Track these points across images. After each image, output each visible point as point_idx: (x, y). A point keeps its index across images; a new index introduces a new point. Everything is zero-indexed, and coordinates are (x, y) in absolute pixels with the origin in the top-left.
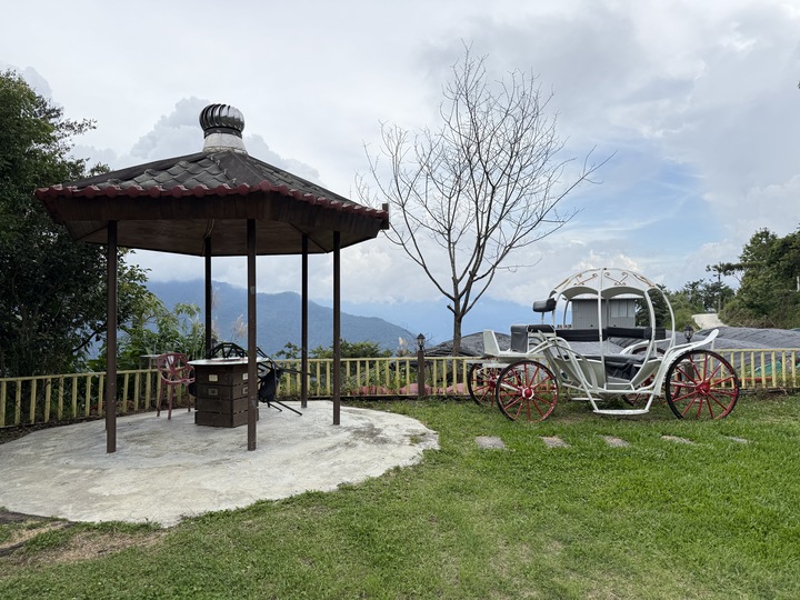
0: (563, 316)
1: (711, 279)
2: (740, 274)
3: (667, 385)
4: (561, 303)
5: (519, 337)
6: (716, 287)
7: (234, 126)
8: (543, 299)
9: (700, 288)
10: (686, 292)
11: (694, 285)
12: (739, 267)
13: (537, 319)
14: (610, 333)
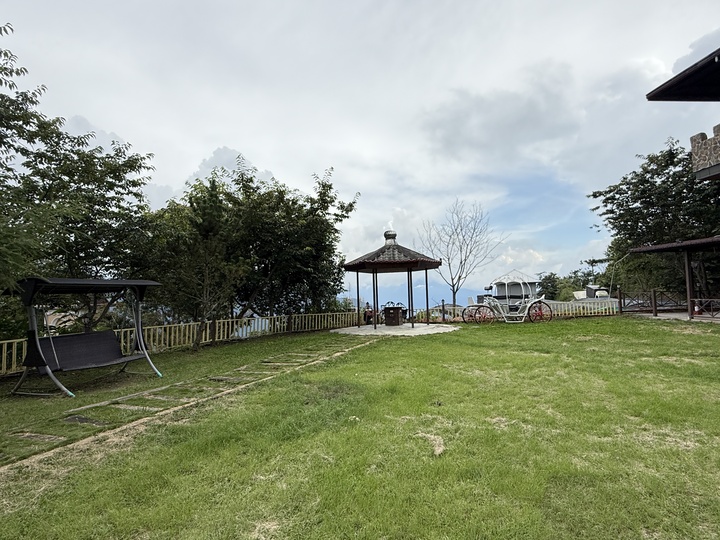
0: (494, 292)
1: (586, 268)
2: (606, 264)
3: (528, 313)
4: (495, 287)
5: (480, 299)
6: (589, 274)
7: (393, 237)
8: (488, 286)
9: (579, 274)
10: (571, 277)
11: (575, 273)
12: (605, 260)
13: (486, 293)
14: (511, 297)
